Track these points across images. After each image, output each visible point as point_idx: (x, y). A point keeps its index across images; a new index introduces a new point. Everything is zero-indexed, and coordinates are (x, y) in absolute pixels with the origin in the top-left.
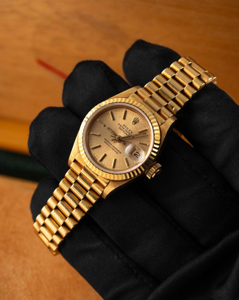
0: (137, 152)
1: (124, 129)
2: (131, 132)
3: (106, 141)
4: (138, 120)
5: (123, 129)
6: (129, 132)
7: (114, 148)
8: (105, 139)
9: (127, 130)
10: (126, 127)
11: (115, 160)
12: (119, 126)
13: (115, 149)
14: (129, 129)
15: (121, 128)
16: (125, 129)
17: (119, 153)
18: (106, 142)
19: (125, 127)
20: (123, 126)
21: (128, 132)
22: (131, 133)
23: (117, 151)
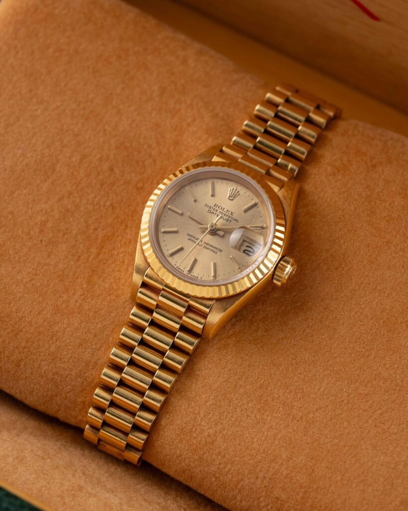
0: (247, 246)
1: (217, 211)
2: (231, 213)
3: (190, 238)
4: (237, 191)
5: (215, 212)
6: (227, 214)
7: (208, 246)
8: (188, 235)
9: (222, 212)
10: (220, 208)
11: (215, 265)
12: (207, 209)
13: (210, 247)
14: (225, 210)
15: (212, 211)
16: (219, 210)
17: (218, 251)
18: (192, 238)
19: (217, 207)
20: (215, 208)
21: (225, 215)
22: (231, 215)
23: (214, 249)
